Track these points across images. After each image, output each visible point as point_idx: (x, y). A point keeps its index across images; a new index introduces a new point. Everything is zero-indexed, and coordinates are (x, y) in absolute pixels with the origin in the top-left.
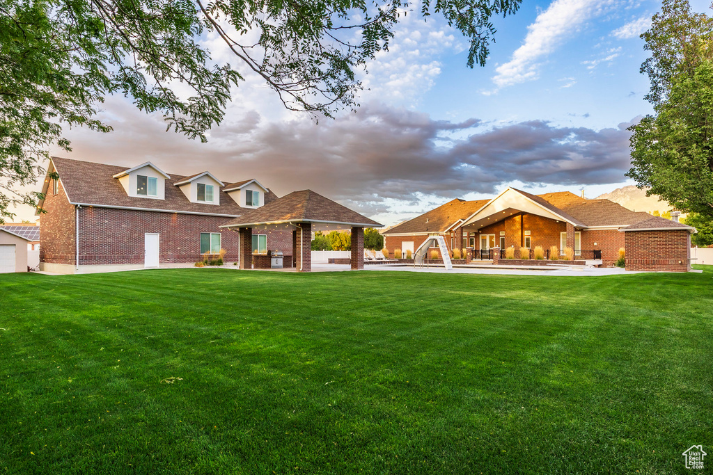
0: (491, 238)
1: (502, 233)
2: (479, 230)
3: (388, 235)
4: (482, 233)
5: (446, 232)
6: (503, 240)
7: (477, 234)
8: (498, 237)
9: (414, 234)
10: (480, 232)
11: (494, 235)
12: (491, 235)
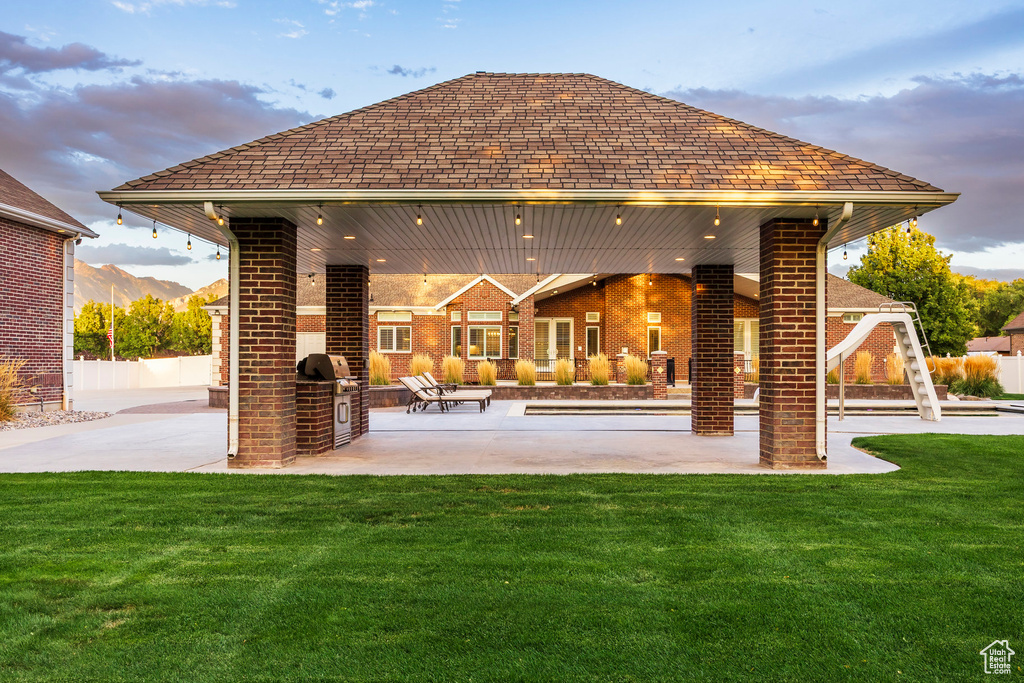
0: (562, 330)
1: (593, 317)
6: (593, 334)
8: (580, 324)
11: (571, 320)
12: (561, 320)
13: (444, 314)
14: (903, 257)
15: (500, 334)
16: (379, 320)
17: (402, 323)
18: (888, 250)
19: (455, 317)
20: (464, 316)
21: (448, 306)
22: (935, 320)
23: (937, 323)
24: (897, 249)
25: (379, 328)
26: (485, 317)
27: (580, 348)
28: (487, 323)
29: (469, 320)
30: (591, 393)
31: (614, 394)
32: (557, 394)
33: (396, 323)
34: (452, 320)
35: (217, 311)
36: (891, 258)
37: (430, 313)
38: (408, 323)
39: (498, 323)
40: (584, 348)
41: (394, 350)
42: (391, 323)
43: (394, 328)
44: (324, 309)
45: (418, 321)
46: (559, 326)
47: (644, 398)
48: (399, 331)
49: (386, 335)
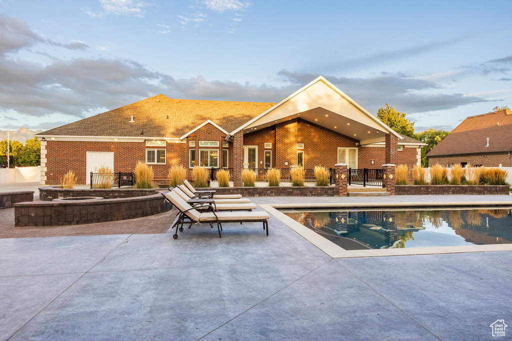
0: (252, 153)
1: (268, 145)
3: (53, 138)
6: (268, 155)
9: (116, 139)
11: (256, 147)
12: (252, 147)
13: (185, 142)
15: (218, 155)
16: (147, 145)
17: (161, 147)
19: (192, 144)
20: (197, 144)
21: (187, 137)
25: (147, 150)
26: (209, 144)
27: (261, 162)
28: (211, 148)
29: (200, 146)
33: (157, 147)
34: (190, 146)
35: (44, 138)
37: (177, 142)
38: (164, 147)
39: (217, 148)
40: (263, 162)
41: (156, 163)
42: (154, 147)
43: (156, 150)
44: (113, 139)
45: (170, 146)
46: (250, 150)
47: (332, 195)
48: (158, 152)
49: (151, 154)
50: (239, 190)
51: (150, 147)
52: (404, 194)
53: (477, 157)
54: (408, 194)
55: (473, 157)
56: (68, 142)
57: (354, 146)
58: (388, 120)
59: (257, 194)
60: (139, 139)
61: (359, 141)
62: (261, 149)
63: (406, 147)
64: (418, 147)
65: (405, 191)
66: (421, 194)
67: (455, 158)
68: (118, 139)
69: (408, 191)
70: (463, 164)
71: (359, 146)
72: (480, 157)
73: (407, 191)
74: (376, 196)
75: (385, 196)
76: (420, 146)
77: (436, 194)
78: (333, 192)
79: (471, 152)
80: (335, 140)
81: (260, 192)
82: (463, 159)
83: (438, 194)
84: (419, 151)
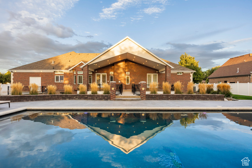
0: (104, 77)
1: (112, 73)
2: (95, 70)
3: (15, 71)
4: (97, 72)
5: (70, 71)
7: (94, 73)
9: (41, 71)
10: (96, 71)
11: (106, 74)
12: (104, 74)
13: (72, 72)
14: (188, 62)
16: (55, 74)
17: (61, 75)
18: (184, 60)
20: (77, 73)
21: (73, 70)
22: (195, 75)
23: (196, 76)
24: (186, 60)
25: (55, 76)
26: (82, 73)
27: (108, 81)
30: (89, 97)
31: (96, 98)
32: (76, 98)
33: (60, 75)
34: (74, 74)
35: (12, 71)
36: (185, 62)
37: (68, 72)
38: (63, 75)
41: (59, 82)
42: (58, 75)
43: (59, 76)
44: (40, 71)
45: (65, 74)
46: (103, 75)
47: (107, 100)
48: (60, 76)
49: (57, 78)
50: (56, 97)
51: (57, 75)
52: (152, 100)
53: (232, 78)
54: (154, 100)
55: (230, 78)
56: (22, 73)
57: (156, 73)
58: (185, 60)
59: (68, 98)
60: (52, 71)
61: (158, 70)
62: (108, 75)
63: (184, 73)
64: (191, 73)
65: (152, 98)
66: (163, 100)
67: (221, 79)
68: (42, 71)
69: (155, 97)
70: (226, 82)
71: (158, 73)
72: (234, 78)
73: (153, 98)
74: (130, 101)
75: (137, 100)
76: (192, 72)
77: (174, 100)
78: (107, 98)
79: (229, 76)
80: (145, 70)
81: (70, 97)
82: (225, 79)
83: (175, 100)
84: (192, 75)
